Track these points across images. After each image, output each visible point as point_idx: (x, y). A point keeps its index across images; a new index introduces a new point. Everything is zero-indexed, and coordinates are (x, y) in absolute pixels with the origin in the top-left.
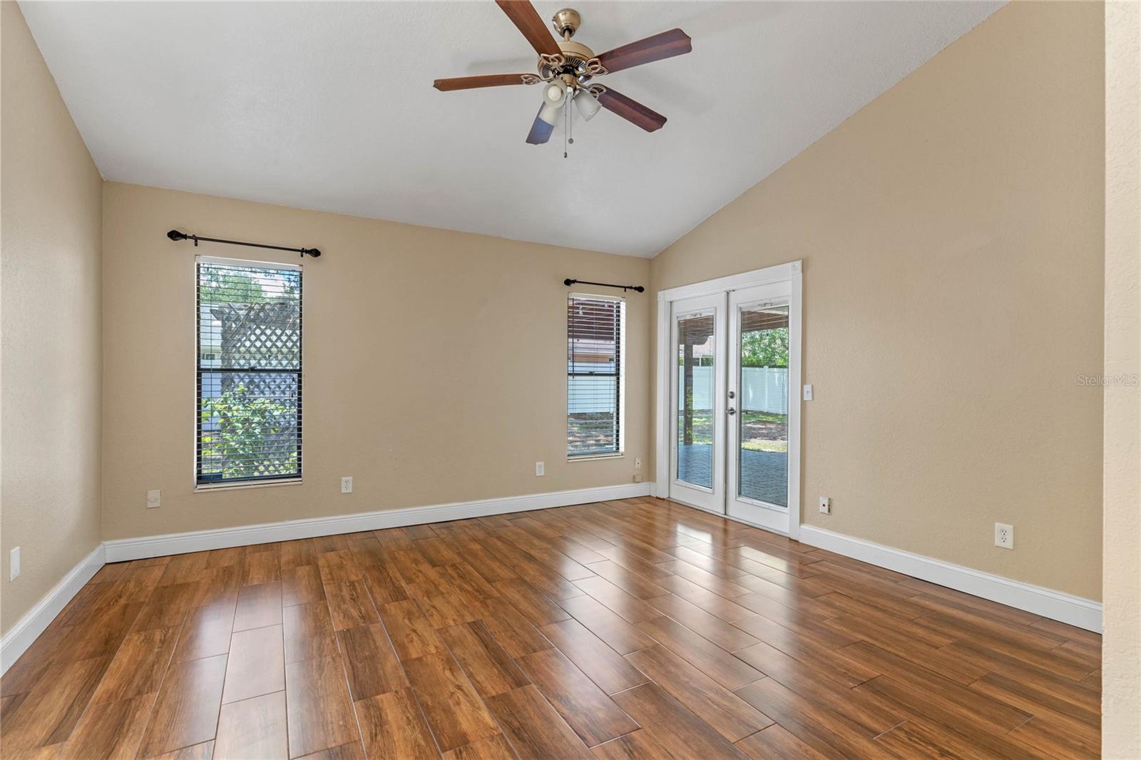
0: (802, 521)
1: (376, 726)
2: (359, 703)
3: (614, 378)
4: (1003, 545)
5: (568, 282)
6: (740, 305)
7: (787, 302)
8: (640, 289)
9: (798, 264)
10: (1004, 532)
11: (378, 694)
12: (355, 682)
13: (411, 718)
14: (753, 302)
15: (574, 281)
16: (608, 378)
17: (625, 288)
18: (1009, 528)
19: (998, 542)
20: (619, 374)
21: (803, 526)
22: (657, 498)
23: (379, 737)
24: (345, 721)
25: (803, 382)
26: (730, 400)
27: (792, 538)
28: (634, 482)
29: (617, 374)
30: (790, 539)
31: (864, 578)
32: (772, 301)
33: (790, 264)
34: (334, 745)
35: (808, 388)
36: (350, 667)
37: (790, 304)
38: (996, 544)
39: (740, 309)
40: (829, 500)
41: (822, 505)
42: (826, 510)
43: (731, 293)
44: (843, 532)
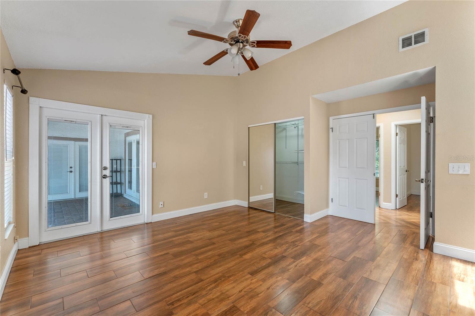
0: (152, 214)
1: (326, 275)
2: (323, 282)
7: (139, 128)
8: (24, 92)
9: (151, 116)
11: (315, 280)
12: (315, 289)
13: (317, 270)
21: (153, 216)
22: (30, 247)
23: (329, 272)
24: (332, 281)
25: (153, 161)
26: (104, 171)
27: (148, 222)
28: (15, 243)
33: (147, 115)
34: (341, 279)
35: (154, 163)
36: (308, 295)
39: (111, 125)
40: (164, 202)
41: (160, 205)
42: (162, 206)
43: (104, 117)
44: (170, 211)
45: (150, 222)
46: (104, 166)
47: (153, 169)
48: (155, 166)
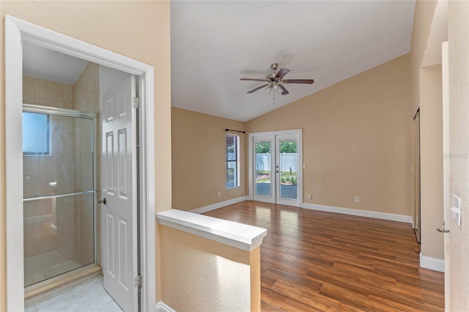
0: (303, 202)
3: (235, 162)
4: (357, 202)
5: (227, 130)
6: (280, 140)
7: (296, 140)
8: (244, 132)
9: (301, 130)
10: (357, 199)
14: (285, 139)
15: (228, 130)
16: (234, 162)
17: (239, 132)
18: (358, 197)
19: (356, 201)
20: (237, 161)
21: (304, 204)
22: (249, 201)
25: (303, 163)
26: (277, 168)
27: (300, 207)
28: (243, 196)
29: (236, 161)
30: (299, 208)
31: (327, 215)
32: (291, 139)
33: (298, 130)
35: (304, 165)
37: (297, 141)
38: (355, 202)
39: (280, 141)
40: (312, 195)
41: (309, 197)
42: (311, 198)
43: (276, 136)
44: (316, 204)
45: (301, 207)
46: (277, 165)
47: (303, 169)
48: (305, 167)
